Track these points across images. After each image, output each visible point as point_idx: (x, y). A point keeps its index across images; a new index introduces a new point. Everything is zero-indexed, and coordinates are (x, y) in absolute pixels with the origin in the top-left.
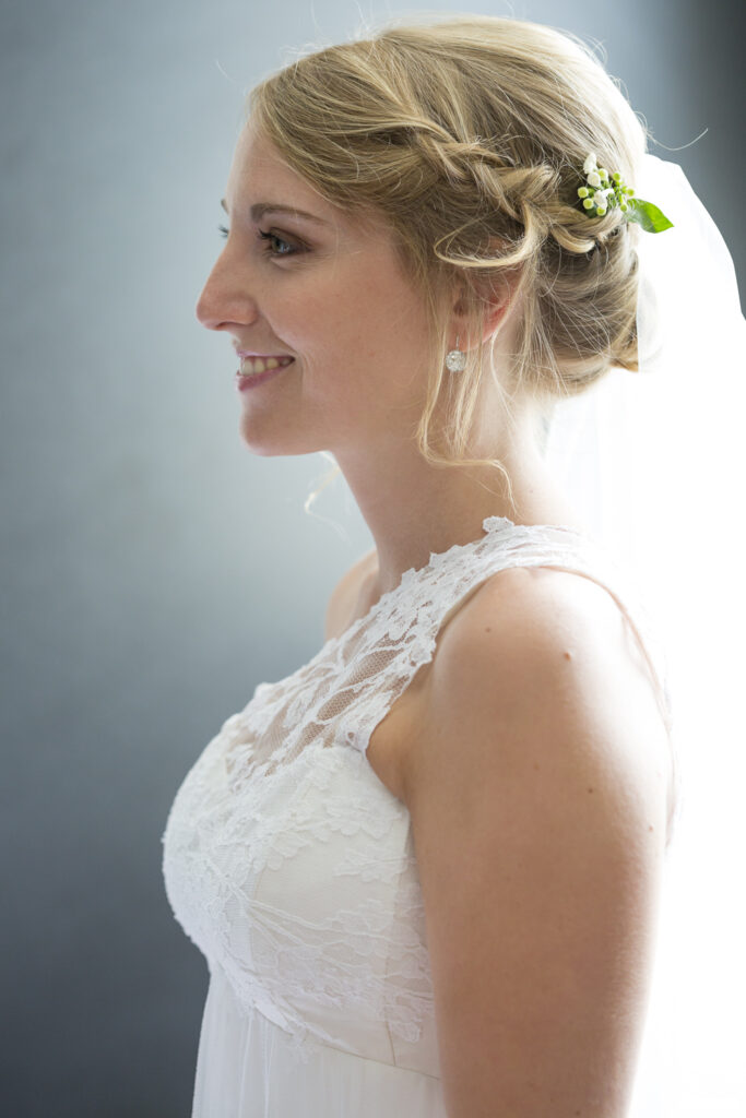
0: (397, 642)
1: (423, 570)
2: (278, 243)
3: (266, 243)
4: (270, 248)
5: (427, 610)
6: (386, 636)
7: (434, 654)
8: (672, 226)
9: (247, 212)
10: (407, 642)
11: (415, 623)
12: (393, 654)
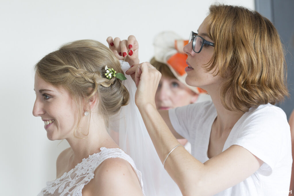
0: (85, 174)
1: (87, 159)
2: (46, 96)
3: (44, 97)
4: (45, 98)
5: (91, 167)
6: (82, 173)
7: (94, 177)
8: (127, 79)
9: (38, 92)
10: (87, 174)
11: (88, 170)
12: (84, 177)
